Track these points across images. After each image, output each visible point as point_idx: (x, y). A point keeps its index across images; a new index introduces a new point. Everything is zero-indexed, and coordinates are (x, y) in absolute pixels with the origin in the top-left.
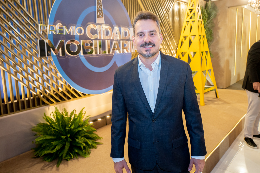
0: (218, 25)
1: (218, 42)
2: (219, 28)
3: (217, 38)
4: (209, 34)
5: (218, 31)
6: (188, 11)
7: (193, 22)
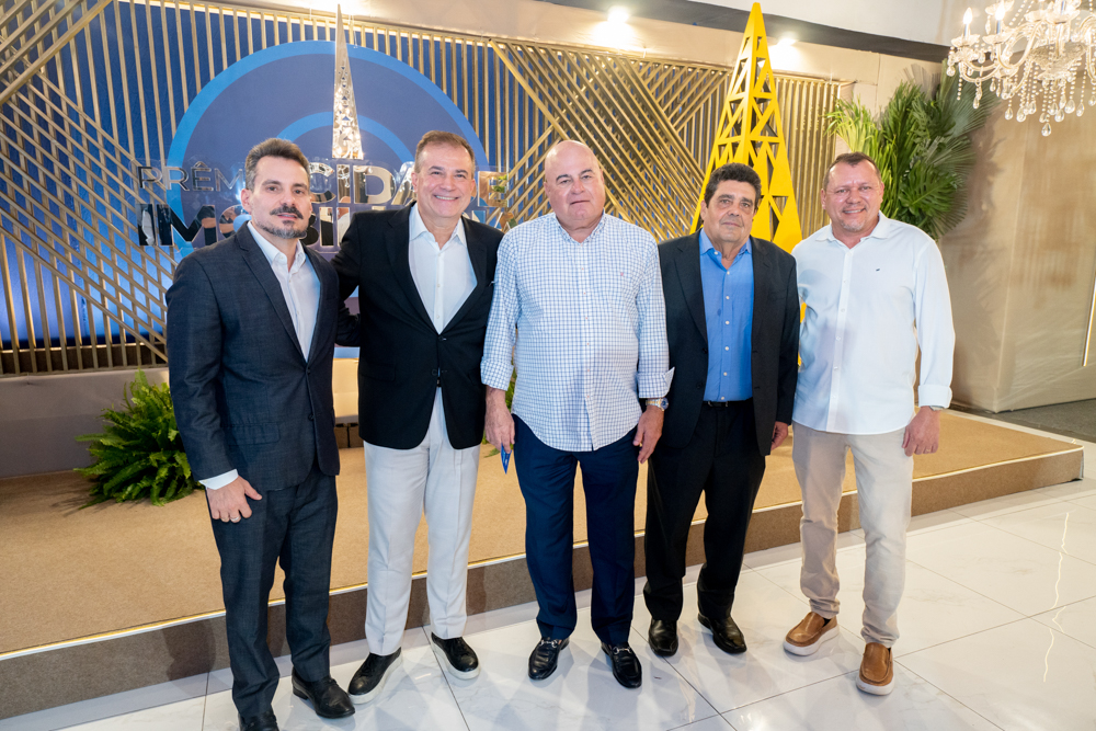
0: (991, 155)
1: (984, 225)
2: (994, 169)
3: (984, 207)
4: (937, 189)
5: (990, 178)
6: (727, 108)
7: (735, 146)
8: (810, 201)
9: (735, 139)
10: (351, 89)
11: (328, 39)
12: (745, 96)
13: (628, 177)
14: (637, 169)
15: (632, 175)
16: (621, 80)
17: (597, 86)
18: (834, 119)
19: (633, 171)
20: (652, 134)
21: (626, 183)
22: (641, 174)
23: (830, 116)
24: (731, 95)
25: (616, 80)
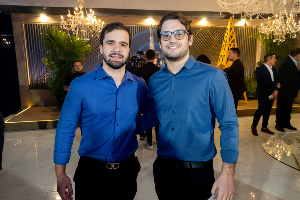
6: (225, 37)
7: (226, 45)
8: (250, 54)
9: (226, 44)
10: (153, 38)
11: (149, 30)
12: (228, 35)
13: (205, 51)
14: (208, 49)
15: (207, 51)
16: (204, 32)
17: (199, 34)
18: (256, 35)
19: (207, 50)
20: (211, 42)
21: (205, 52)
22: (208, 50)
23: (255, 35)
24: (226, 35)
25: (203, 32)
